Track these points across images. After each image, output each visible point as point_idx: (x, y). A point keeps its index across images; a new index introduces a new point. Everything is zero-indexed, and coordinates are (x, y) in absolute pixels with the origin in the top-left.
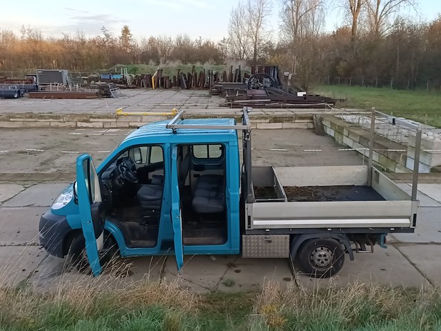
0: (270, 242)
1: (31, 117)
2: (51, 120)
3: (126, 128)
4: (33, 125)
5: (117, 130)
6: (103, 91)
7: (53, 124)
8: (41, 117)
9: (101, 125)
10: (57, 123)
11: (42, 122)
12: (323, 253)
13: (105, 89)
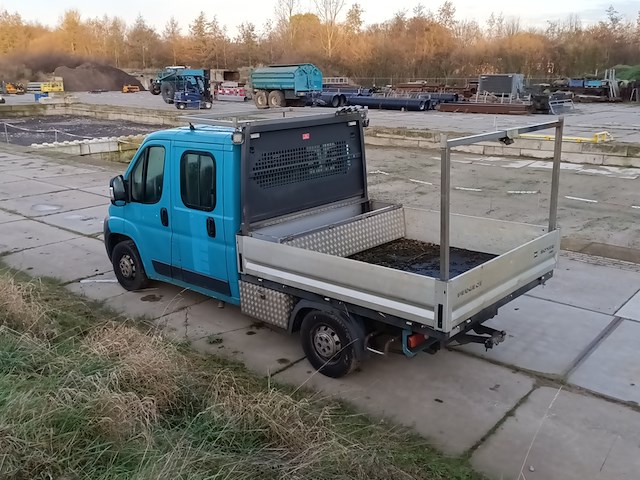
0: (263, 298)
1: (398, 133)
2: (420, 138)
3: (514, 157)
4: (399, 143)
5: (499, 159)
6: (539, 105)
7: (422, 144)
8: (410, 134)
9: (481, 150)
10: (427, 144)
11: (410, 141)
12: (325, 336)
13: (543, 101)
